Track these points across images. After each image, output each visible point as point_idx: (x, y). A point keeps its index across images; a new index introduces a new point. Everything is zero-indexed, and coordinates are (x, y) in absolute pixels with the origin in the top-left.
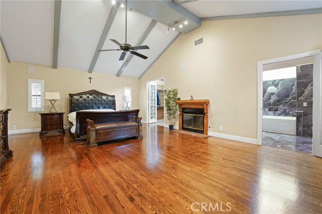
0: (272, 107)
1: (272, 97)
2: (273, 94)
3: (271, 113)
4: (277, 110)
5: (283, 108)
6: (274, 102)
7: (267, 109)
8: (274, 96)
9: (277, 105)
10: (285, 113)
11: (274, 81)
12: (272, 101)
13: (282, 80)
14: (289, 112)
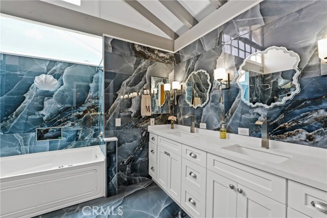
0: (46, 128)
1: (46, 103)
2: (49, 95)
3: (46, 143)
4: (57, 136)
5: (72, 129)
6: (51, 115)
7: (33, 135)
8: (52, 100)
9: (60, 123)
10: (77, 141)
11: (53, 62)
12: (46, 113)
13: (70, 64)
14: (83, 138)
